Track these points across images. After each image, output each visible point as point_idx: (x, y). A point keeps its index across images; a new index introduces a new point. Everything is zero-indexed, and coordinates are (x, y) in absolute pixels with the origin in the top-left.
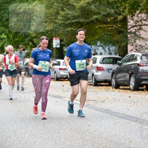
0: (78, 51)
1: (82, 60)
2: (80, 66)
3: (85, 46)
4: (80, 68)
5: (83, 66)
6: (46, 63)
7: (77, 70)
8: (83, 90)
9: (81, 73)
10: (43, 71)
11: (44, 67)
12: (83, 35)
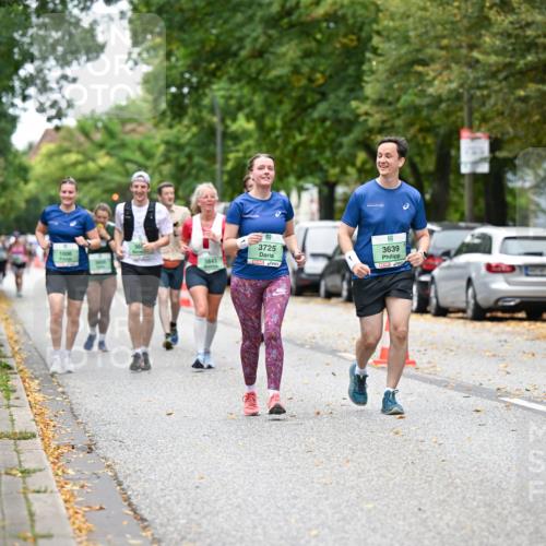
1: (394, 235)
2: (387, 254)
3: (402, 190)
4: (385, 259)
5: (396, 253)
6: (272, 240)
7: (377, 266)
8: (396, 328)
9: (390, 278)
10: (266, 264)
11: (266, 252)
12: (387, 156)
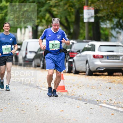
0: (5, 39)
2: (6, 50)
3: (10, 35)
9: (7, 57)
12: (8, 27)
